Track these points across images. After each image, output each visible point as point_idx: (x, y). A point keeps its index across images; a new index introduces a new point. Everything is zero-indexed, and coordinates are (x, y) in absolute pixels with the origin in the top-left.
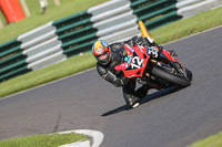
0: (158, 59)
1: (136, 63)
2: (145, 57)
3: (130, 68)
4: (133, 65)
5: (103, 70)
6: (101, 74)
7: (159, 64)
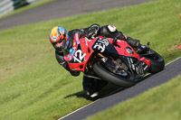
3: (72, 61)
4: (75, 59)
5: (60, 57)
7: (104, 60)
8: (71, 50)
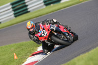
0: (56, 31)
1: (44, 34)
2: (49, 30)
3: (41, 36)
4: (43, 35)
5: (32, 36)
6: (31, 38)
7: (55, 34)
8: (39, 31)
